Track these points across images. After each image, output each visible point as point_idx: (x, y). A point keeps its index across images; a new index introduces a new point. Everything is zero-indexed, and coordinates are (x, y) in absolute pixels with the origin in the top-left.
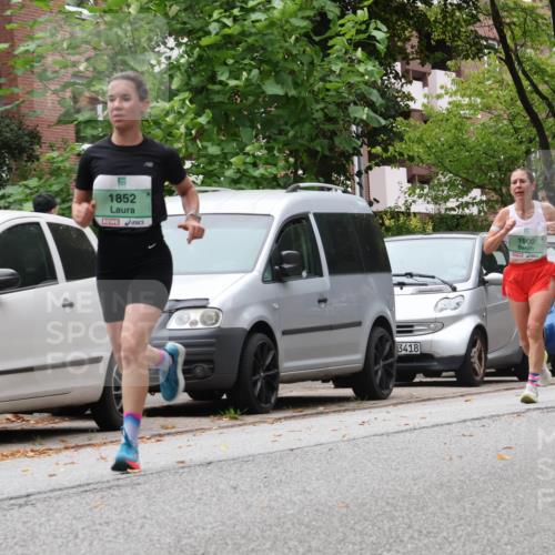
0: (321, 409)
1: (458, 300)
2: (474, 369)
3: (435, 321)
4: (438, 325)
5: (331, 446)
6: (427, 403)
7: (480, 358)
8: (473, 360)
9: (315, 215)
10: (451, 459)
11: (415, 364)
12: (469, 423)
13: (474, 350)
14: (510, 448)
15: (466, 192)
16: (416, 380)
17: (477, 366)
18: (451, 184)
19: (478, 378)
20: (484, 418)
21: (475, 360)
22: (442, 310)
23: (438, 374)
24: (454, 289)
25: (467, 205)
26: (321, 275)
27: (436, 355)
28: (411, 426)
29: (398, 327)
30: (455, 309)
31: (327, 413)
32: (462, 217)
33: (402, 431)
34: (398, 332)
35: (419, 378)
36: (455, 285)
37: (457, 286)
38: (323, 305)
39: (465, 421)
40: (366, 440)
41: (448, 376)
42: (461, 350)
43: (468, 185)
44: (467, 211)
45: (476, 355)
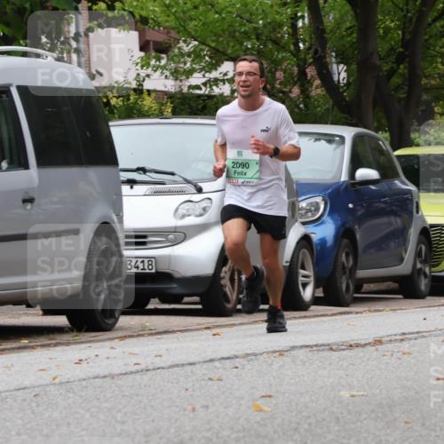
0: (25, 342)
1: (204, 204)
2: (225, 295)
3: (175, 230)
4: (179, 235)
5: (37, 391)
6: (165, 336)
7: (232, 280)
8: (222, 282)
9: (19, 88)
10: (194, 410)
11: (148, 286)
12: (217, 364)
13: (225, 269)
14: (270, 396)
15: (214, 66)
16: (150, 306)
17: (228, 290)
18: (196, 55)
19: (229, 306)
20: (237, 357)
21: (226, 281)
22: (183, 216)
23: (178, 299)
24: (200, 190)
25: (216, 81)
26: (26, 166)
27: (177, 275)
28: (143, 367)
29: (127, 237)
30: (201, 215)
31: (33, 348)
32: (210, 97)
33: (132, 373)
34: (127, 244)
35: (154, 304)
36: (200, 184)
37: (203, 186)
38: (29, 206)
39: (212, 361)
40: (84, 383)
41: (191, 302)
42: (208, 269)
43: (218, 57)
44: (216, 91)
45: (228, 276)
